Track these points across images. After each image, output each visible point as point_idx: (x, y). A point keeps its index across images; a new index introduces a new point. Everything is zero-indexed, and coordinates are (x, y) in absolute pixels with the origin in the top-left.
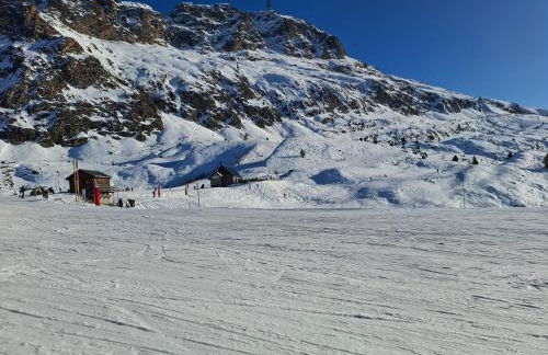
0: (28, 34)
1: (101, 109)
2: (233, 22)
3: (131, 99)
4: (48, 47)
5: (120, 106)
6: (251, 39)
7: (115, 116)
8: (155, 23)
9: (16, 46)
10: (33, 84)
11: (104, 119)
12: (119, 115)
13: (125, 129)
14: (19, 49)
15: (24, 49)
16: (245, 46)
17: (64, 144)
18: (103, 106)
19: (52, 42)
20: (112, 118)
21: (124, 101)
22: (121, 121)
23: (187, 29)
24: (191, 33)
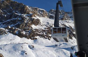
0: (25, 13)
1: (40, 31)
2: (63, 14)
3: (47, 29)
4: (29, 16)
5: (44, 31)
6: (67, 18)
7: (43, 33)
8: (45, 13)
9: (22, 15)
10: (26, 24)
11: (41, 34)
12: (44, 33)
13: (46, 37)
14: (23, 16)
15: (24, 16)
16: (66, 19)
17: (32, 39)
18: (41, 30)
19: (30, 15)
20: (43, 34)
21: (45, 29)
22: (45, 34)
23: (52, 15)
24: (53, 16)
